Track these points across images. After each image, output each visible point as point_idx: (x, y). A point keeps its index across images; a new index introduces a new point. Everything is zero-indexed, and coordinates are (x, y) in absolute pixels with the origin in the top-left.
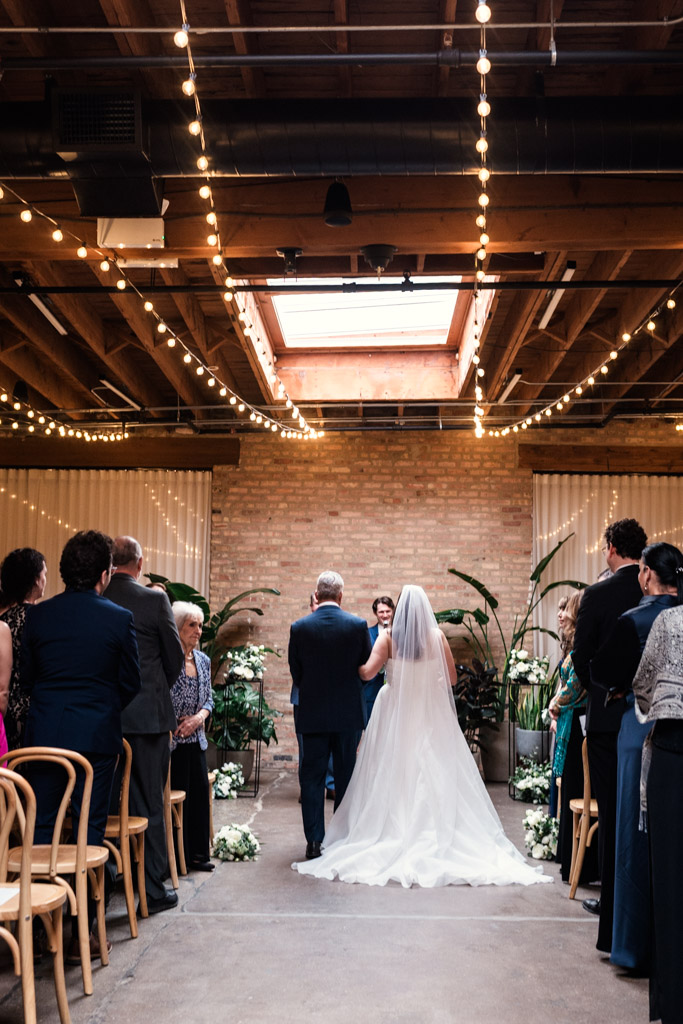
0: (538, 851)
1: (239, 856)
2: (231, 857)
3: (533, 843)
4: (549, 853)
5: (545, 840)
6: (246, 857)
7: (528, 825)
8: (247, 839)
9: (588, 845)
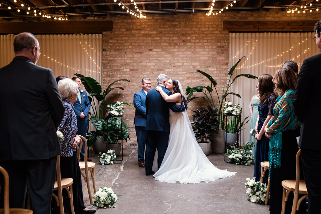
0: (254, 199)
1: (106, 205)
2: (102, 206)
3: (251, 195)
4: (260, 200)
5: (258, 193)
6: (110, 206)
7: (248, 185)
8: (110, 196)
9: (297, 209)
